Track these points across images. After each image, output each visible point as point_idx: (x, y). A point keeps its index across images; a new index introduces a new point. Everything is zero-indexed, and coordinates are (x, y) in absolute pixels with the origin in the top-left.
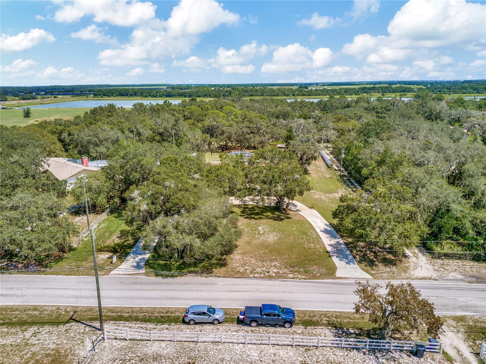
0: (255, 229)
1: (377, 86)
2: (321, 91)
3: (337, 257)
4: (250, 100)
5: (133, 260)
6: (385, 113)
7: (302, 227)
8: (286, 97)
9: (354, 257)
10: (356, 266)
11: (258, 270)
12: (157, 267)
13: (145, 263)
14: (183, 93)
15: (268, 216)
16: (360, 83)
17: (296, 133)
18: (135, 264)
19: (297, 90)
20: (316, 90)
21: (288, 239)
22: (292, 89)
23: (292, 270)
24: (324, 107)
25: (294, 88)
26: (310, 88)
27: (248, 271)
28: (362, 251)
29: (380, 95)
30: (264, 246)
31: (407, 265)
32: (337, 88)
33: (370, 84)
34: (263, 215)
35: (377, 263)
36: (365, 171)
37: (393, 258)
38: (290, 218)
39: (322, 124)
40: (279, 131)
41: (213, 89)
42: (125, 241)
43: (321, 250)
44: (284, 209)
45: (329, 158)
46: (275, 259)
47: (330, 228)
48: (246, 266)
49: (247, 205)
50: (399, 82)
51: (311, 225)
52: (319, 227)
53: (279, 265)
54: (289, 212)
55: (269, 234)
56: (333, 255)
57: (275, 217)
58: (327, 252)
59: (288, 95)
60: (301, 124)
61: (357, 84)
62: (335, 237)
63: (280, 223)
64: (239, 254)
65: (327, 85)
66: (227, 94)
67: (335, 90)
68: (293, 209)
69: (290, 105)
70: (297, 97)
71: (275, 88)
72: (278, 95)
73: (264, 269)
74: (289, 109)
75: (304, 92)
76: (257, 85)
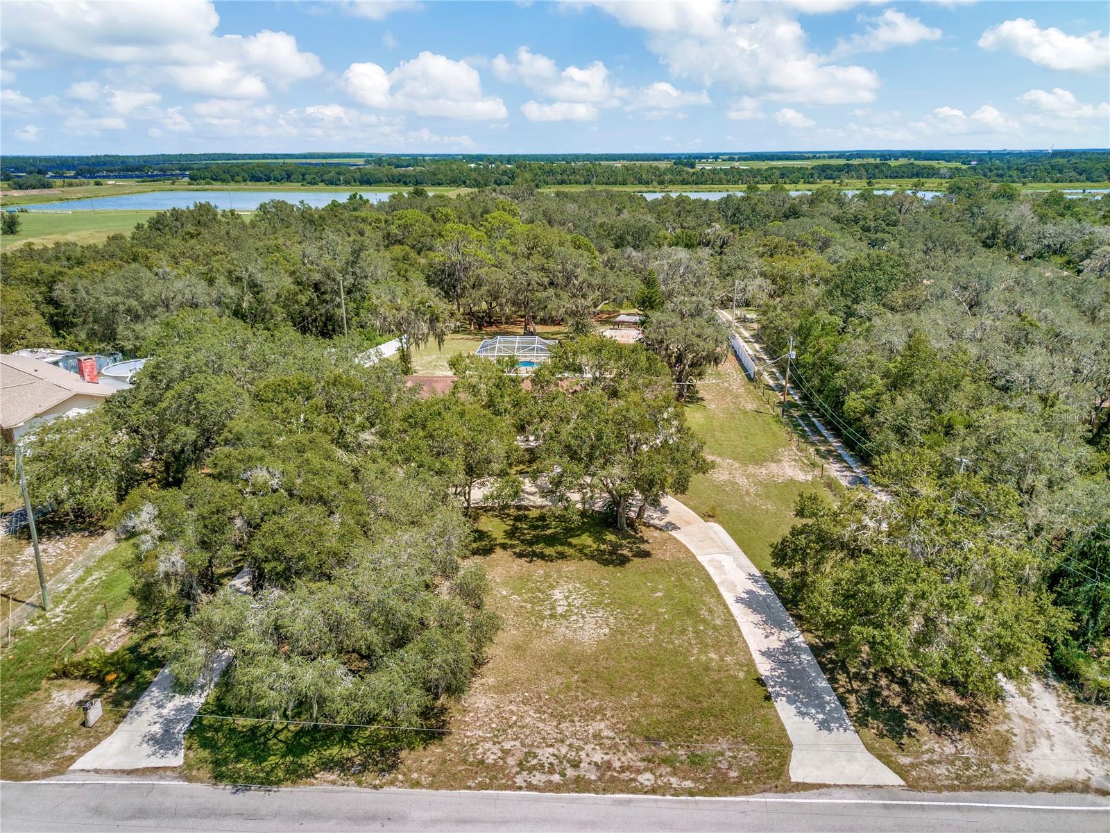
0: (540, 597)
1: (855, 162)
2: (726, 172)
3: (791, 701)
4: (558, 194)
5: (154, 711)
6: (883, 231)
7: (682, 587)
8: (643, 188)
9: (843, 702)
10: (849, 737)
11: (545, 754)
12: (224, 745)
13: (192, 724)
14: (400, 175)
15: (584, 547)
16: (814, 156)
17: (666, 285)
18: (157, 729)
19: (669, 170)
20: (714, 171)
21: (641, 636)
22: (657, 168)
23: (650, 755)
24: (734, 215)
25: (663, 165)
26: (699, 167)
27: (511, 761)
28: (864, 679)
29: (863, 183)
30: (567, 658)
31: (1003, 728)
32: (763, 165)
33: (837, 158)
34: (570, 545)
35: (912, 724)
36: (854, 402)
37: (959, 702)
38: (647, 554)
39: (730, 259)
40: (623, 281)
41: (473, 165)
42: (146, 639)
43: (741, 675)
44: (631, 524)
45: (751, 352)
46: (600, 710)
47: (763, 588)
48: (506, 739)
49: (526, 508)
50: (905, 154)
51: (708, 578)
52: (732, 587)
53: (611, 734)
54: (647, 533)
55: (583, 617)
56: (778, 695)
57: (603, 552)
58: (760, 682)
59: (647, 183)
60: (680, 262)
61: (808, 158)
62: (780, 626)
63: (619, 572)
64: (488, 689)
65: (739, 160)
66: (506, 178)
67: (759, 170)
68: (656, 522)
69: (653, 207)
70: (670, 187)
71: (618, 164)
72: (624, 183)
73: (564, 750)
74: (649, 219)
75: (685, 176)
76: (576, 158)
